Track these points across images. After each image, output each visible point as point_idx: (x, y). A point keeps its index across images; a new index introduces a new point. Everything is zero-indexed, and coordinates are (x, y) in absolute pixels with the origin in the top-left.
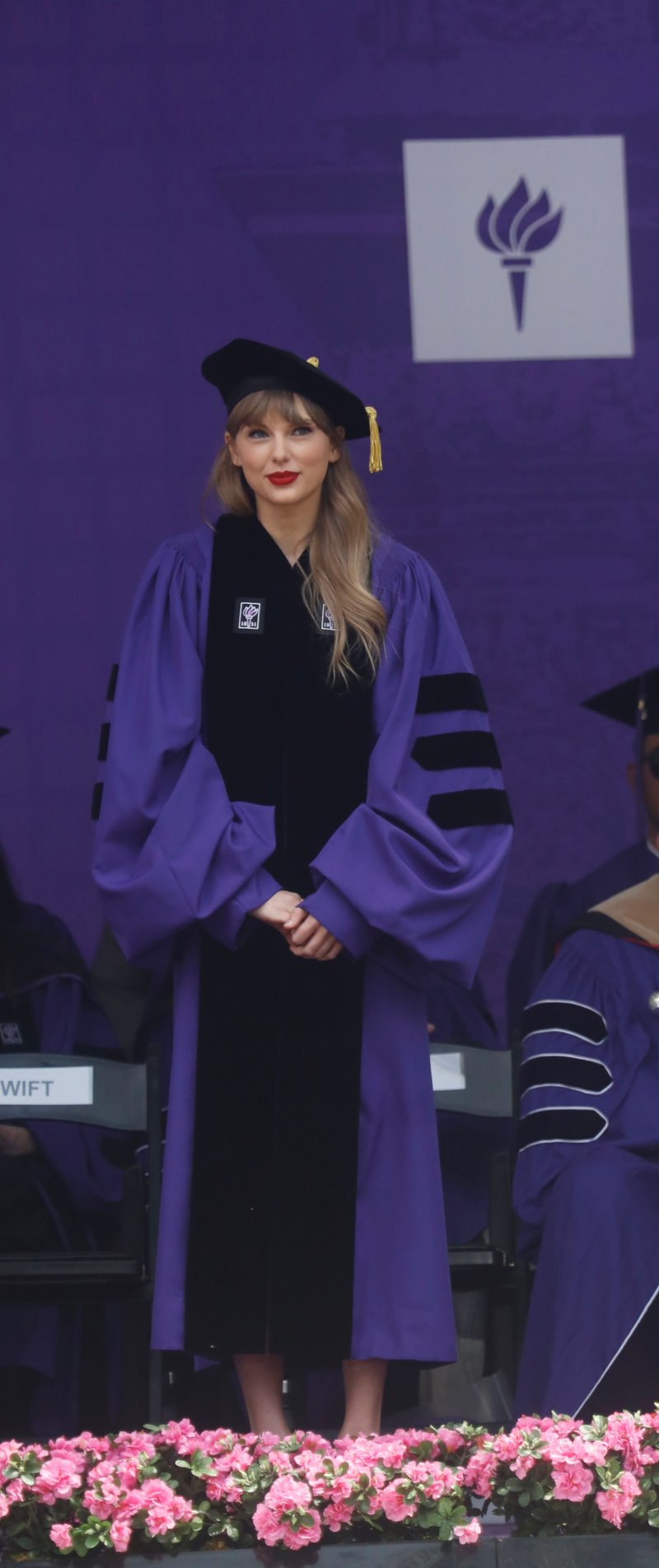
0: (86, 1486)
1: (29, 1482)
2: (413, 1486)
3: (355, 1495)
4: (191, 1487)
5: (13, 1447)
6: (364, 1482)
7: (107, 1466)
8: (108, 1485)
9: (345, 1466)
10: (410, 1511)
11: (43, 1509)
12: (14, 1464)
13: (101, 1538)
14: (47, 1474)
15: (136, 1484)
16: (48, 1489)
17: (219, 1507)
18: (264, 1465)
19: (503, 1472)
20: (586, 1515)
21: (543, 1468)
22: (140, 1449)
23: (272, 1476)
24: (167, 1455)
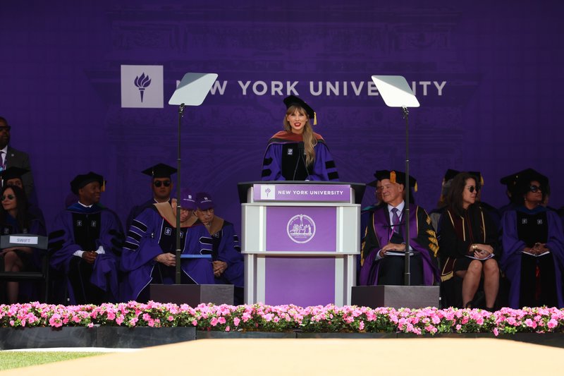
0: (17, 313)
1: (6, 312)
2: (81, 316)
3: (69, 317)
4: (38, 314)
5: (3, 305)
6: (71, 315)
7: (22, 310)
8: (21, 313)
9: (67, 311)
10: (80, 320)
11: (9, 317)
12: (4, 309)
13: (20, 323)
14: (10, 311)
15: (27, 313)
16: (10, 314)
17: (43, 318)
18: (52, 311)
19: (99, 314)
20: (114, 323)
22: (29, 306)
23: (53, 313)
24: (34, 308)
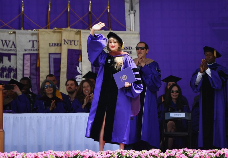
0: (176, 154)
1: (170, 154)
2: (210, 155)
3: (204, 156)
4: (187, 155)
6: (205, 155)
7: (178, 152)
8: (178, 154)
9: (203, 153)
14: (172, 153)
15: (181, 154)
16: (172, 155)
18: (194, 153)
19: (220, 154)
21: (224, 154)
22: (182, 150)
23: (195, 154)
24: (184, 151)
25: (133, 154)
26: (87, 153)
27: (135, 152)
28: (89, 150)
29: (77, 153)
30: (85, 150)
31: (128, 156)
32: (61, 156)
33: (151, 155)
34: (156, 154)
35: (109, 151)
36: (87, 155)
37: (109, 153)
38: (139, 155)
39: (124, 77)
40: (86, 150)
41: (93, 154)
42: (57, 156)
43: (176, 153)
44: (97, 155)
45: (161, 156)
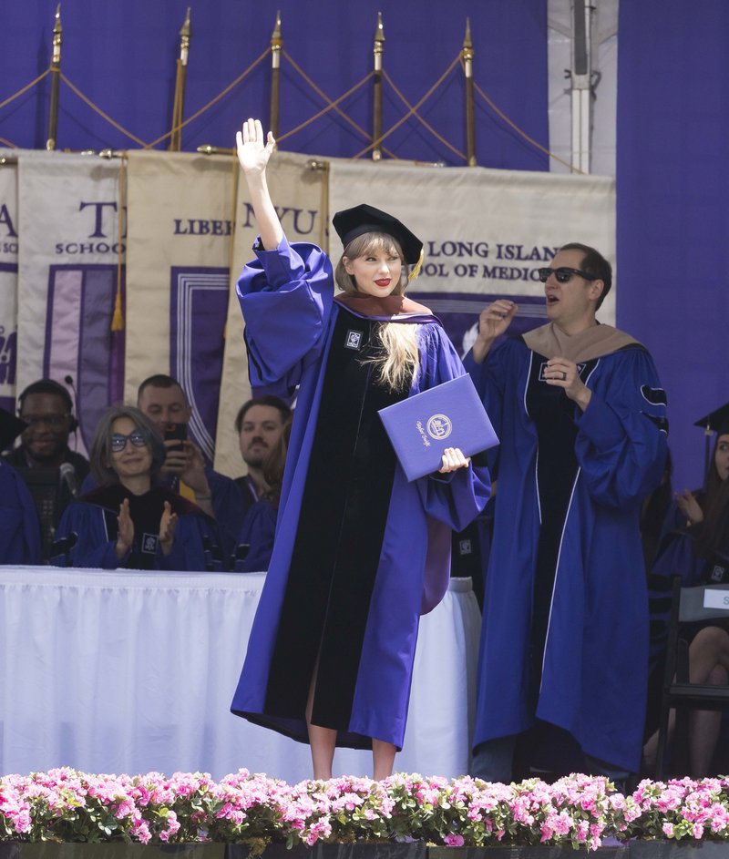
0: (683, 804)
1: (654, 800)
7: (696, 795)
8: (694, 804)
12: (648, 791)
13: (688, 831)
15: (707, 805)
16: (663, 805)
22: (713, 786)
24: (727, 791)
25: (476, 794)
26: (245, 785)
27: (481, 790)
28: (252, 771)
29: (192, 786)
30: (235, 772)
31: (446, 806)
32: (112, 798)
33: (560, 803)
34: (587, 799)
35: (355, 779)
36: (241, 795)
37: (355, 788)
38: (502, 803)
39: (438, 426)
40: (241, 770)
41: (274, 793)
42: (95, 796)
43: (684, 799)
44: (296, 799)
45: (611, 810)
